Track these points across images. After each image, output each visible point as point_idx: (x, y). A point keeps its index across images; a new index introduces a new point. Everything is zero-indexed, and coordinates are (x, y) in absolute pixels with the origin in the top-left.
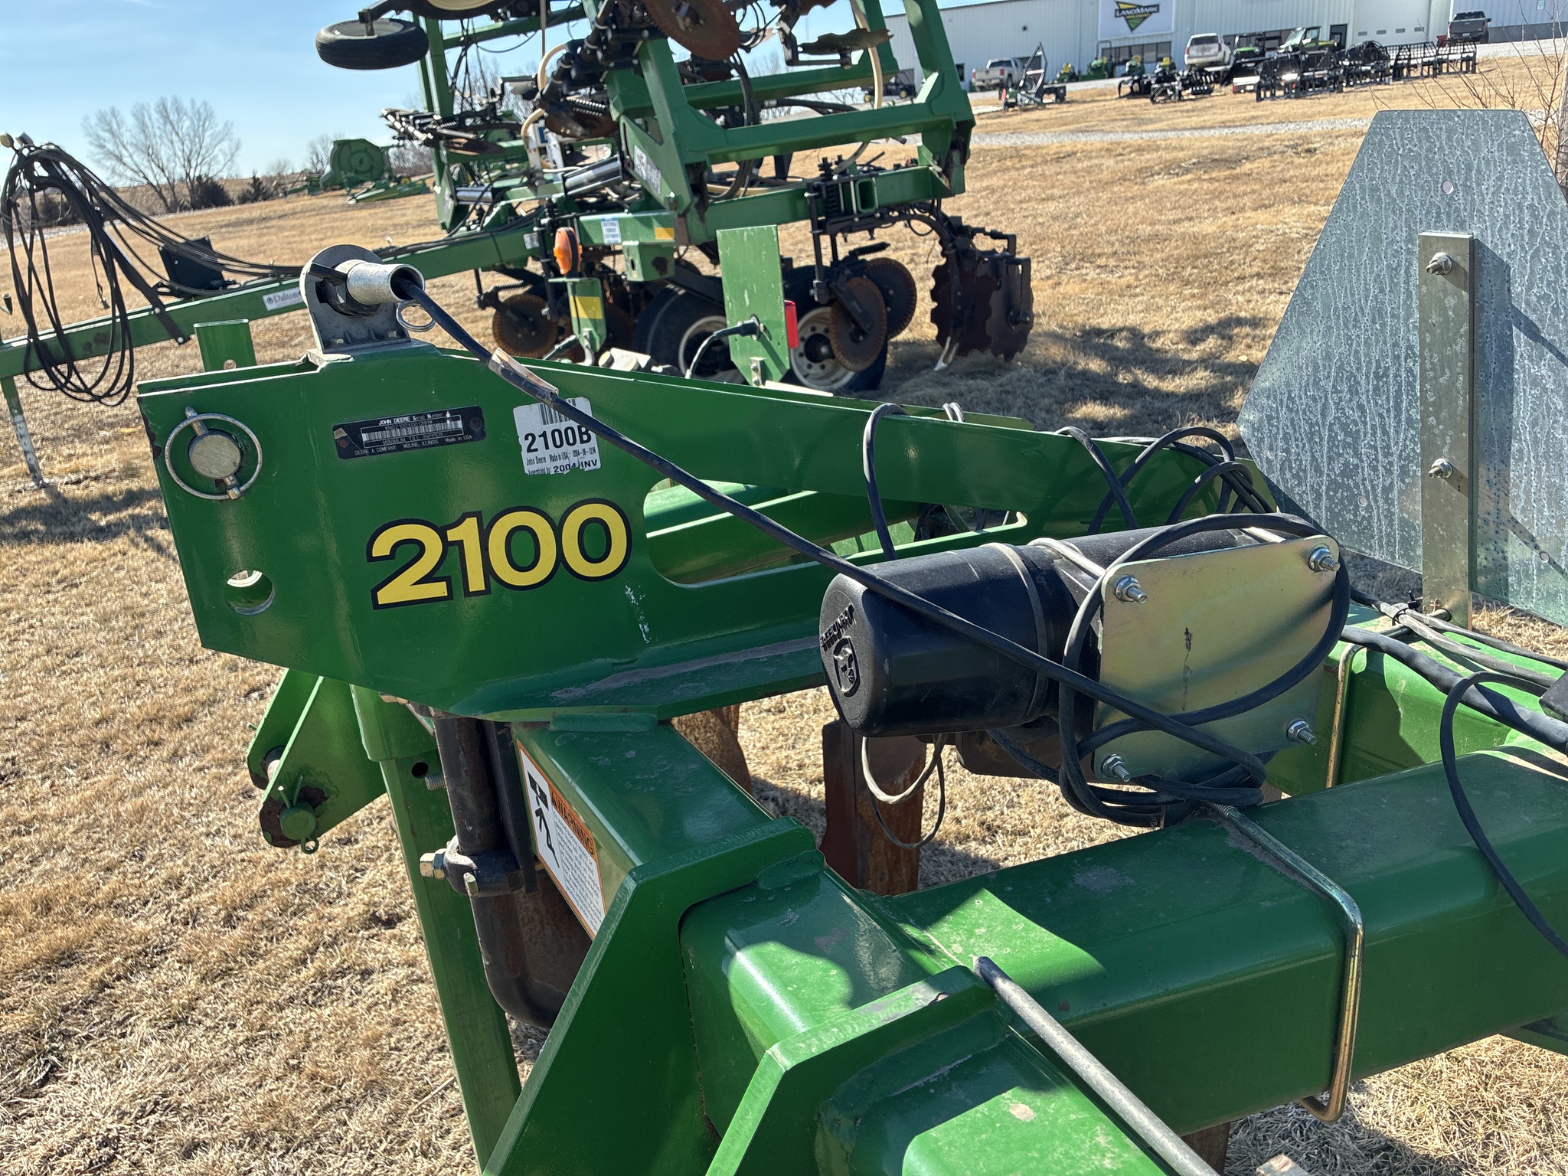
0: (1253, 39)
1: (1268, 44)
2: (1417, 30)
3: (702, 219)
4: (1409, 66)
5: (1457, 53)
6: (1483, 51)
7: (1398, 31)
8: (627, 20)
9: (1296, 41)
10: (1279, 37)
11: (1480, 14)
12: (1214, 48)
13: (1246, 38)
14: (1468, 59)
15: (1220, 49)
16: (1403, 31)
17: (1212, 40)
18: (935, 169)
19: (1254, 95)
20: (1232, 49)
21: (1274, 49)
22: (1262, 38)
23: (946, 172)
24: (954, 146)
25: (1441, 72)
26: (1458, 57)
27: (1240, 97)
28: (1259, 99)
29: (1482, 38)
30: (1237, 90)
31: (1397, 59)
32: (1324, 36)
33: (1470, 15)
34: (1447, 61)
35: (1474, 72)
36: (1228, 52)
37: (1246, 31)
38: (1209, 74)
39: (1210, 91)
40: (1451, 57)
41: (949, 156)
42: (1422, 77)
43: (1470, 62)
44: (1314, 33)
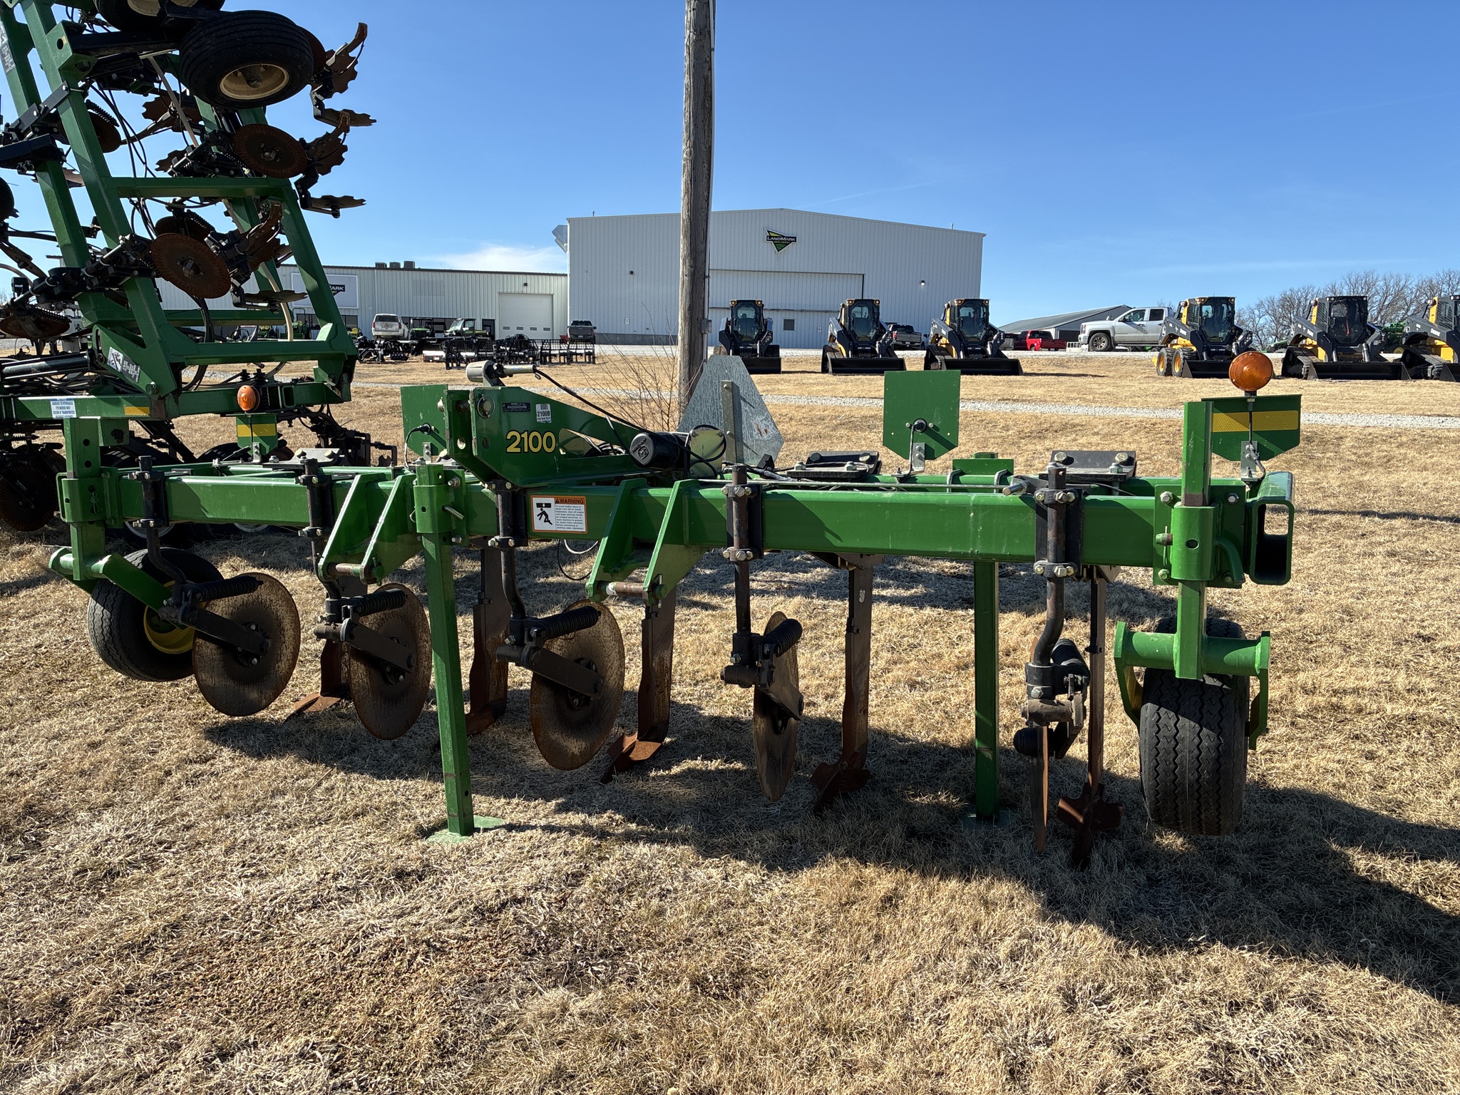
0: (424, 322)
1: (436, 327)
2: (545, 329)
3: (177, 402)
4: (550, 355)
5: (581, 348)
6: (598, 349)
7: (532, 329)
8: (125, 262)
9: (458, 328)
10: (445, 323)
11: (588, 323)
12: (395, 326)
13: (420, 321)
14: (589, 354)
15: (400, 327)
16: (535, 329)
17: (393, 319)
18: (329, 383)
19: (444, 365)
20: (409, 328)
21: (442, 332)
22: (430, 322)
23: (339, 386)
24: (344, 371)
25: (572, 361)
26: (583, 351)
27: (431, 365)
28: (448, 368)
29: (592, 341)
30: (427, 359)
31: (542, 349)
32: (479, 327)
33: (582, 323)
34: (576, 354)
35: (594, 363)
36: (407, 330)
37: (419, 316)
38: (401, 344)
39: (406, 358)
40: (578, 351)
41: (341, 377)
42: (560, 363)
43: (591, 358)
44: (471, 323)
